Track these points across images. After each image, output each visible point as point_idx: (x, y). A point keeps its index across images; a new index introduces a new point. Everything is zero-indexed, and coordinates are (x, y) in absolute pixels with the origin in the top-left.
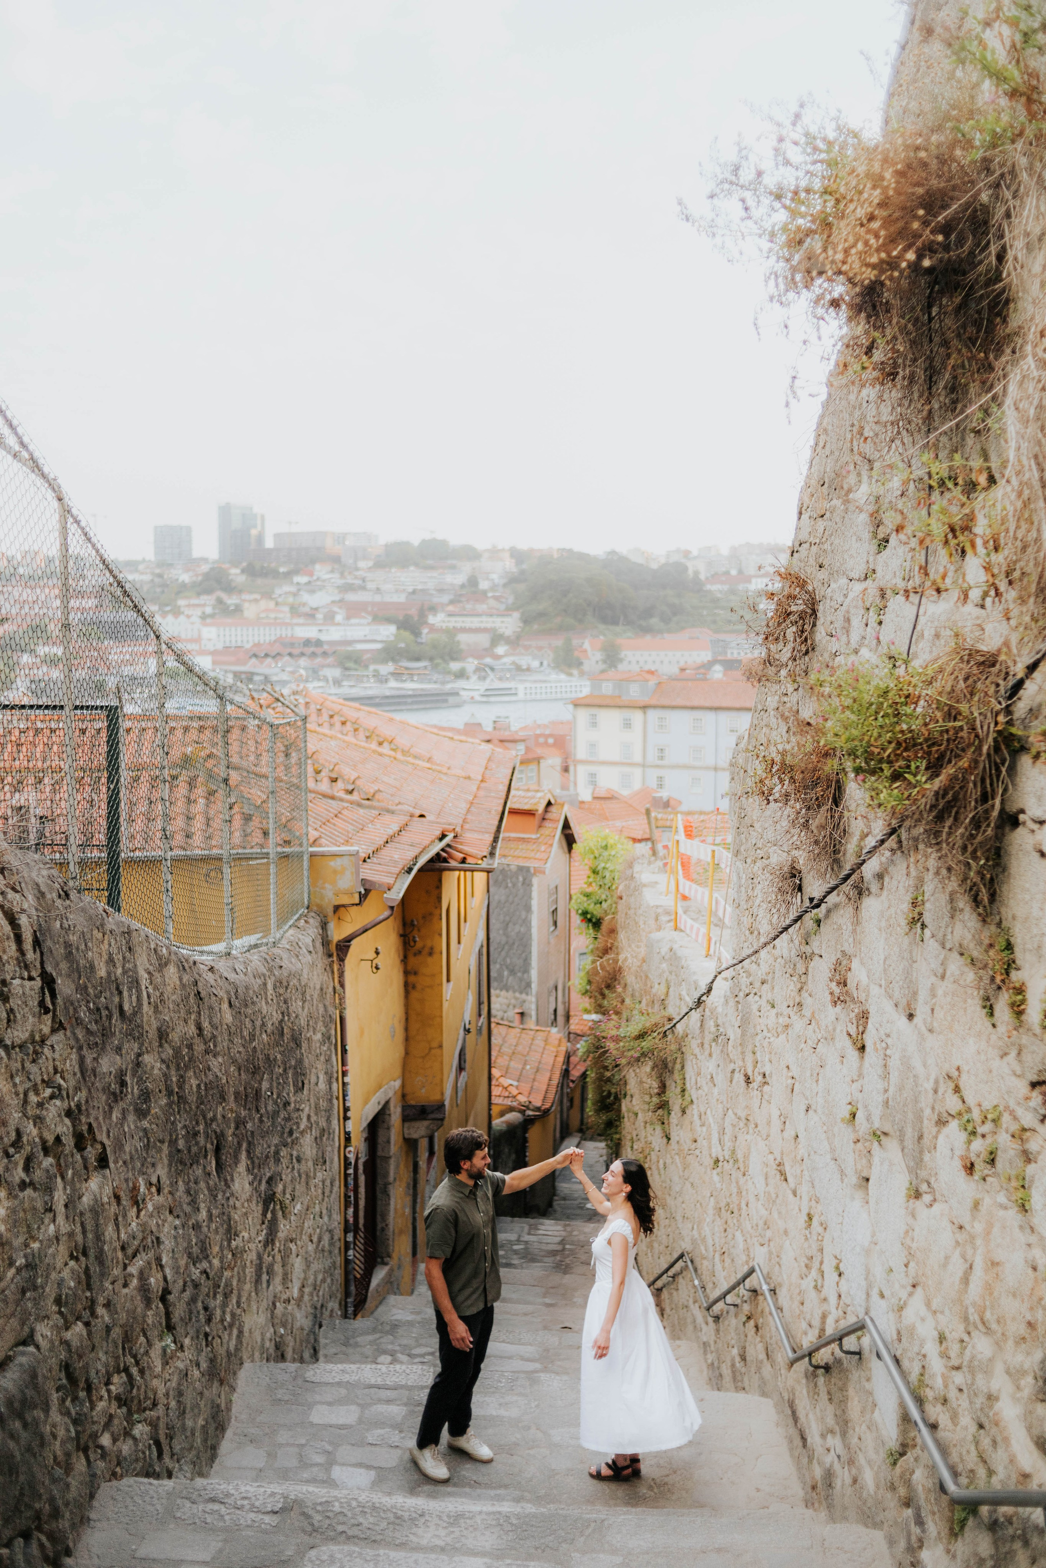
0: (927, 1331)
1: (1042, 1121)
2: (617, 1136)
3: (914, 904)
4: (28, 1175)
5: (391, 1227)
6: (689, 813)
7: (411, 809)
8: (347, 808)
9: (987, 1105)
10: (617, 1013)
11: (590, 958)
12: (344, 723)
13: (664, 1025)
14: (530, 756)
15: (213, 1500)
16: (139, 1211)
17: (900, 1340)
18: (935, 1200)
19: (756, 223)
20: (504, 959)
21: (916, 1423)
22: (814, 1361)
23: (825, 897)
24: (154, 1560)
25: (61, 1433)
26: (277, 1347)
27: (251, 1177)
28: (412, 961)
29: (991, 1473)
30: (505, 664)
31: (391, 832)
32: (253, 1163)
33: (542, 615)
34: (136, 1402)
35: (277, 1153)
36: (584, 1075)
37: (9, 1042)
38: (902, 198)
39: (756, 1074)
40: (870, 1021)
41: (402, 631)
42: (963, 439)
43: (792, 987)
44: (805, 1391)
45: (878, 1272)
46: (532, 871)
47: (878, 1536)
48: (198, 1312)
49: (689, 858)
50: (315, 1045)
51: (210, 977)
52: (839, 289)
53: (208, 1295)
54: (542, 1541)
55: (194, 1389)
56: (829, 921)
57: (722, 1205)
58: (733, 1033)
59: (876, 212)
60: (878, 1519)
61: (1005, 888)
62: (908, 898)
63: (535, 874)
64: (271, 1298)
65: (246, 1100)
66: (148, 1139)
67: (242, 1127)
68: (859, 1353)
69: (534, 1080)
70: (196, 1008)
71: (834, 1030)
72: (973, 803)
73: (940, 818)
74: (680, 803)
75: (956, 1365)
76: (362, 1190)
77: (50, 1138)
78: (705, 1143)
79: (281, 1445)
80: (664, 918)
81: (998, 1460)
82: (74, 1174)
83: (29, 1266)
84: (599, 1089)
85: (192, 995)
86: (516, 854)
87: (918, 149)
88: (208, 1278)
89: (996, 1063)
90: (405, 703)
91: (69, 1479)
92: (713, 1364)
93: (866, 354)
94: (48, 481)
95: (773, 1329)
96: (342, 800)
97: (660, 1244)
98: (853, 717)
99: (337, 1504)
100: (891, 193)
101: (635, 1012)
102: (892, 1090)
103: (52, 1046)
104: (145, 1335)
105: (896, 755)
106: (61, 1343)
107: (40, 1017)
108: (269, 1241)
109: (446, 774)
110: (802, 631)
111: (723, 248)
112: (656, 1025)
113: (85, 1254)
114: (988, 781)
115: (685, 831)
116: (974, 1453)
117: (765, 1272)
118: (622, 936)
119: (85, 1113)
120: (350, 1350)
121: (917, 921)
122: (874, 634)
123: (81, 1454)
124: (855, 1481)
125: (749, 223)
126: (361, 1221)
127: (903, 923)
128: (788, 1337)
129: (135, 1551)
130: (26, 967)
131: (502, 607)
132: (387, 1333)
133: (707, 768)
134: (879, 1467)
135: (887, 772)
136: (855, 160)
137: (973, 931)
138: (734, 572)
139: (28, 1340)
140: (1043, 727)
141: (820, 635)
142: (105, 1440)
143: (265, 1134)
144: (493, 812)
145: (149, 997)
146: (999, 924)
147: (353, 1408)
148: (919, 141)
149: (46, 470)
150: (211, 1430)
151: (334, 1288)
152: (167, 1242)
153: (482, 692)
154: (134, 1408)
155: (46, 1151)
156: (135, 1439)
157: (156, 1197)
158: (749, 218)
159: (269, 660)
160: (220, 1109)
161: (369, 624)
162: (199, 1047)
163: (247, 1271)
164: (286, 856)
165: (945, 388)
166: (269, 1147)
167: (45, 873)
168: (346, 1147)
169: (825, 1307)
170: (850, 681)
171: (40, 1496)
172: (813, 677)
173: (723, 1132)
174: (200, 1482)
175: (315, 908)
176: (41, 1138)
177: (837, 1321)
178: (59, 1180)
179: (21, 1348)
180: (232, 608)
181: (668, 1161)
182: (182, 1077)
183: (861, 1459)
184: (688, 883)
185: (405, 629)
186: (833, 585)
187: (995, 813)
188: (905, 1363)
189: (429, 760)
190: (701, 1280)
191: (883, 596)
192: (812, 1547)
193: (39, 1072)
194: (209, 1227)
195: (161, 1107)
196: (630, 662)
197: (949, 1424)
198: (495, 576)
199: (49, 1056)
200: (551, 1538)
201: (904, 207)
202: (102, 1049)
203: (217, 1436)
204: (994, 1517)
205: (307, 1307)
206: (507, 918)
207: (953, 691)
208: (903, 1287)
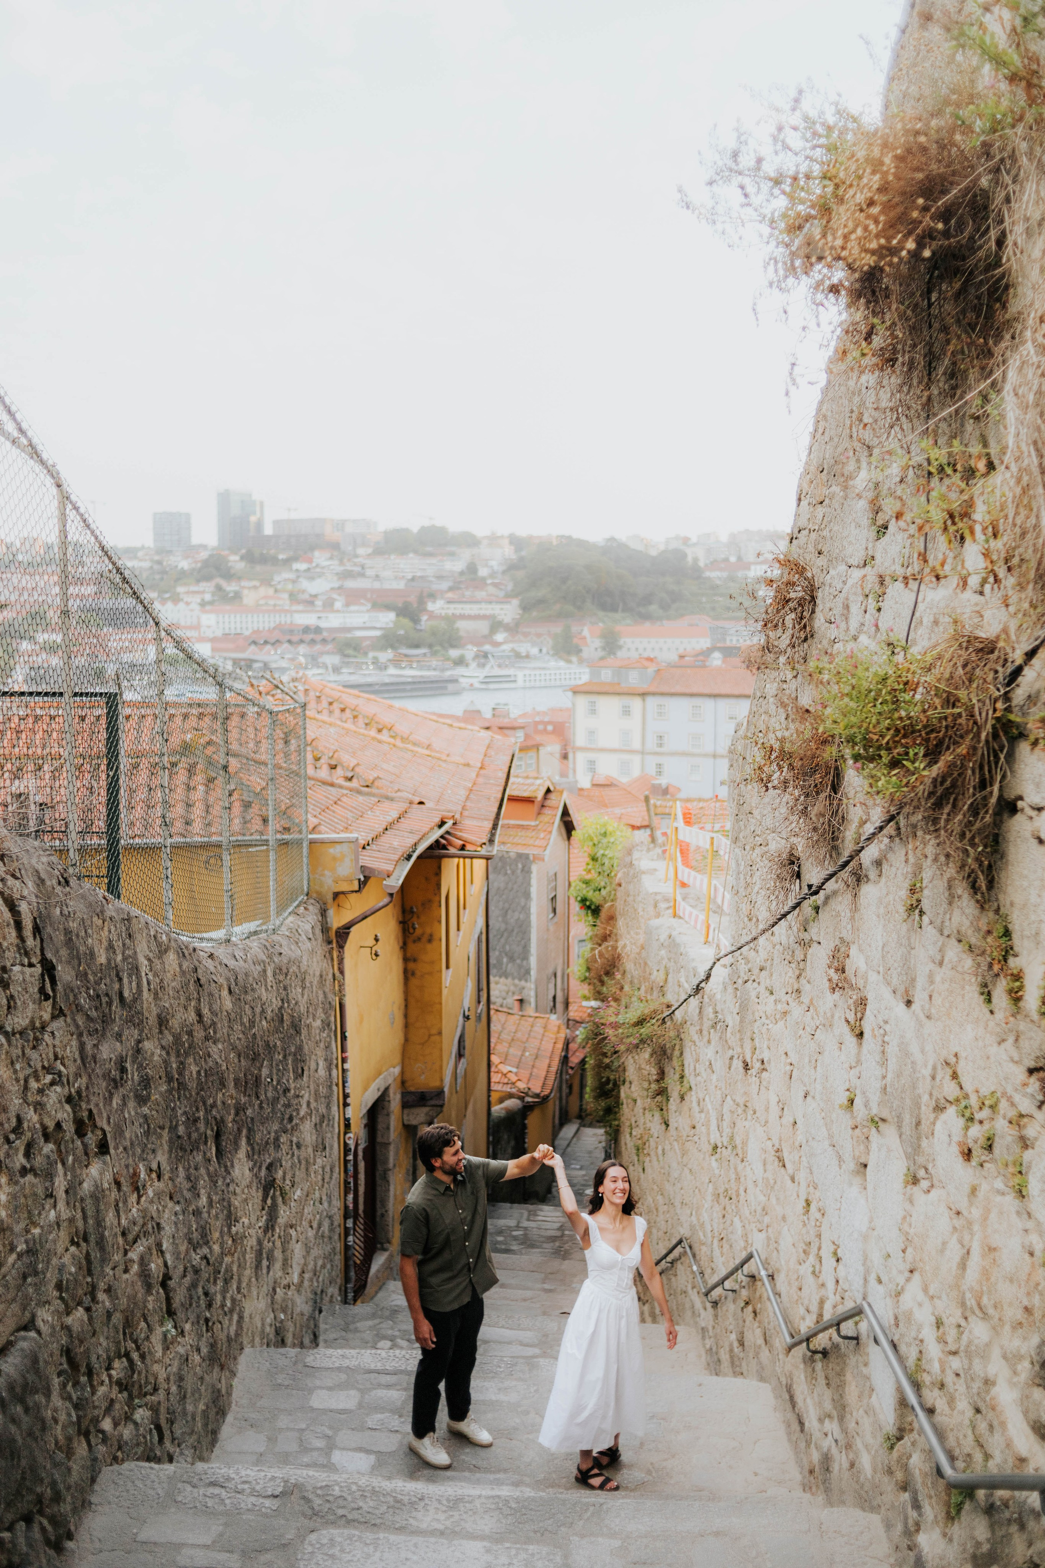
0: (924, 1316)
1: (1040, 1107)
2: (616, 1123)
3: (913, 891)
4: (28, 1161)
5: (391, 1213)
6: (688, 800)
7: (410, 796)
8: (346, 795)
9: (985, 1091)
10: (616, 1000)
11: (589, 946)
12: (343, 710)
13: (662, 1012)
14: (530, 743)
15: (213, 1484)
16: (139, 1197)
17: (897, 1325)
18: (932, 1186)
19: (756, 210)
20: (504, 947)
21: (913, 1408)
22: (811, 1346)
23: (823, 884)
24: (155, 1543)
25: (62, 1417)
26: (277, 1332)
27: (251, 1164)
28: (412, 948)
29: (987, 1457)
30: (504, 651)
31: (390, 819)
32: (253, 1149)
33: (541, 602)
34: (136, 1387)
35: (277, 1139)
36: (583, 1062)
37: (9, 1029)
38: (902, 182)
39: (755, 1060)
40: (868, 1007)
41: (401, 618)
42: (962, 425)
43: (790, 974)
44: (802, 1377)
45: (876, 1258)
46: (531, 858)
47: (875, 1519)
48: (199, 1298)
49: (688, 845)
50: (315, 1032)
51: (210, 964)
52: (839, 275)
53: (208, 1281)
54: (541, 1524)
55: (195, 1374)
56: (827, 908)
57: (721, 1191)
58: (732, 1020)
59: (876, 197)
60: (875, 1503)
61: (1003, 874)
62: (907, 885)
63: (534, 861)
64: (271, 1284)
65: (246, 1087)
66: (149, 1127)
67: (242, 1113)
68: (857, 1338)
69: (533, 1066)
70: (196, 995)
71: (833, 1016)
72: (971, 790)
73: (938, 805)
74: (679, 790)
75: (953, 1349)
76: (362, 1176)
77: (51, 1125)
78: (703, 1129)
79: (281, 1430)
80: (663, 905)
81: (995, 1444)
82: (74, 1161)
83: (30, 1251)
84: (598, 1075)
85: (192, 982)
86: (515, 841)
87: (917, 133)
88: (208, 1263)
89: (994, 1050)
91: (71, 1463)
92: (711, 1349)
93: (866, 339)
94: (47, 467)
95: (771, 1314)
96: (341, 787)
97: (659, 1230)
98: (853, 705)
99: (337, 1488)
100: (891, 178)
101: (634, 999)
102: (890, 1076)
103: (52, 1033)
104: (146, 1320)
105: (894, 742)
106: (62, 1328)
107: (40, 1004)
108: (270, 1227)
109: (445, 761)
110: (801, 618)
111: (723, 234)
112: (655, 1011)
113: (86, 1240)
114: (986, 768)
115: (684, 818)
116: (971, 1437)
117: (763, 1257)
118: (621, 923)
119: (85, 1099)
120: (350, 1335)
121: (915, 908)
122: (873, 621)
123: (82, 1438)
124: (852, 1465)
125: (749, 210)
126: (361, 1207)
127: (902, 909)
128: (786, 1323)
129: (136, 1534)
130: (27, 954)
131: (501, 594)
132: (387, 1318)
133: (705, 755)
134: (877, 1451)
135: (885, 760)
136: (854, 145)
137: (971, 918)
138: (733, 559)
139: (29, 1325)
140: (1042, 714)
141: (819, 621)
142: (107, 1425)
143: (264, 1121)
144: (492, 799)
145: (149, 983)
146: (997, 911)
147: (353, 1392)
148: (919, 126)
149: (45, 456)
150: (212, 1415)
151: (334, 1273)
152: (167, 1228)
153: (481, 679)
154: (135, 1392)
155: (47, 1137)
156: (136, 1424)
157: (156, 1183)
158: (749, 205)
159: (268, 647)
160: (220, 1095)
161: (368, 611)
162: (199, 1034)
163: (247, 1256)
164: (286, 843)
165: (945, 374)
166: (269, 1133)
167: (44, 859)
168: (345, 1133)
169: (823, 1292)
170: (849, 668)
171: (42, 1480)
172: (812, 664)
173: (721, 1118)
174: (200, 1466)
175: (314, 895)
176: (42, 1124)
177: (835, 1307)
178: (59, 1166)
179: (22, 1333)
180: (231, 595)
181: (667, 1147)
182: (182, 1063)
183: (859, 1444)
184: (687, 870)
185: (405, 616)
186: (832, 572)
187: (993, 800)
188: (903, 1348)
189: (428, 747)
190: (699, 1266)
191: (882, 583)
192: (809, 1530)
193: (39, 1059)
194: (209, 1213)
195: (161, 1093)
196: (629, 649)
197: (946, 1408)
198: (494, 563)
199: (49, 1043)
200: (550, 1522)
201: (903, 193)
202: (102, 1035)
203: (218, 1421)
204: (991, 1501)
205: (307, 1293)
206: (507, 905)
207: (952, 677)
208: (900, 1272)
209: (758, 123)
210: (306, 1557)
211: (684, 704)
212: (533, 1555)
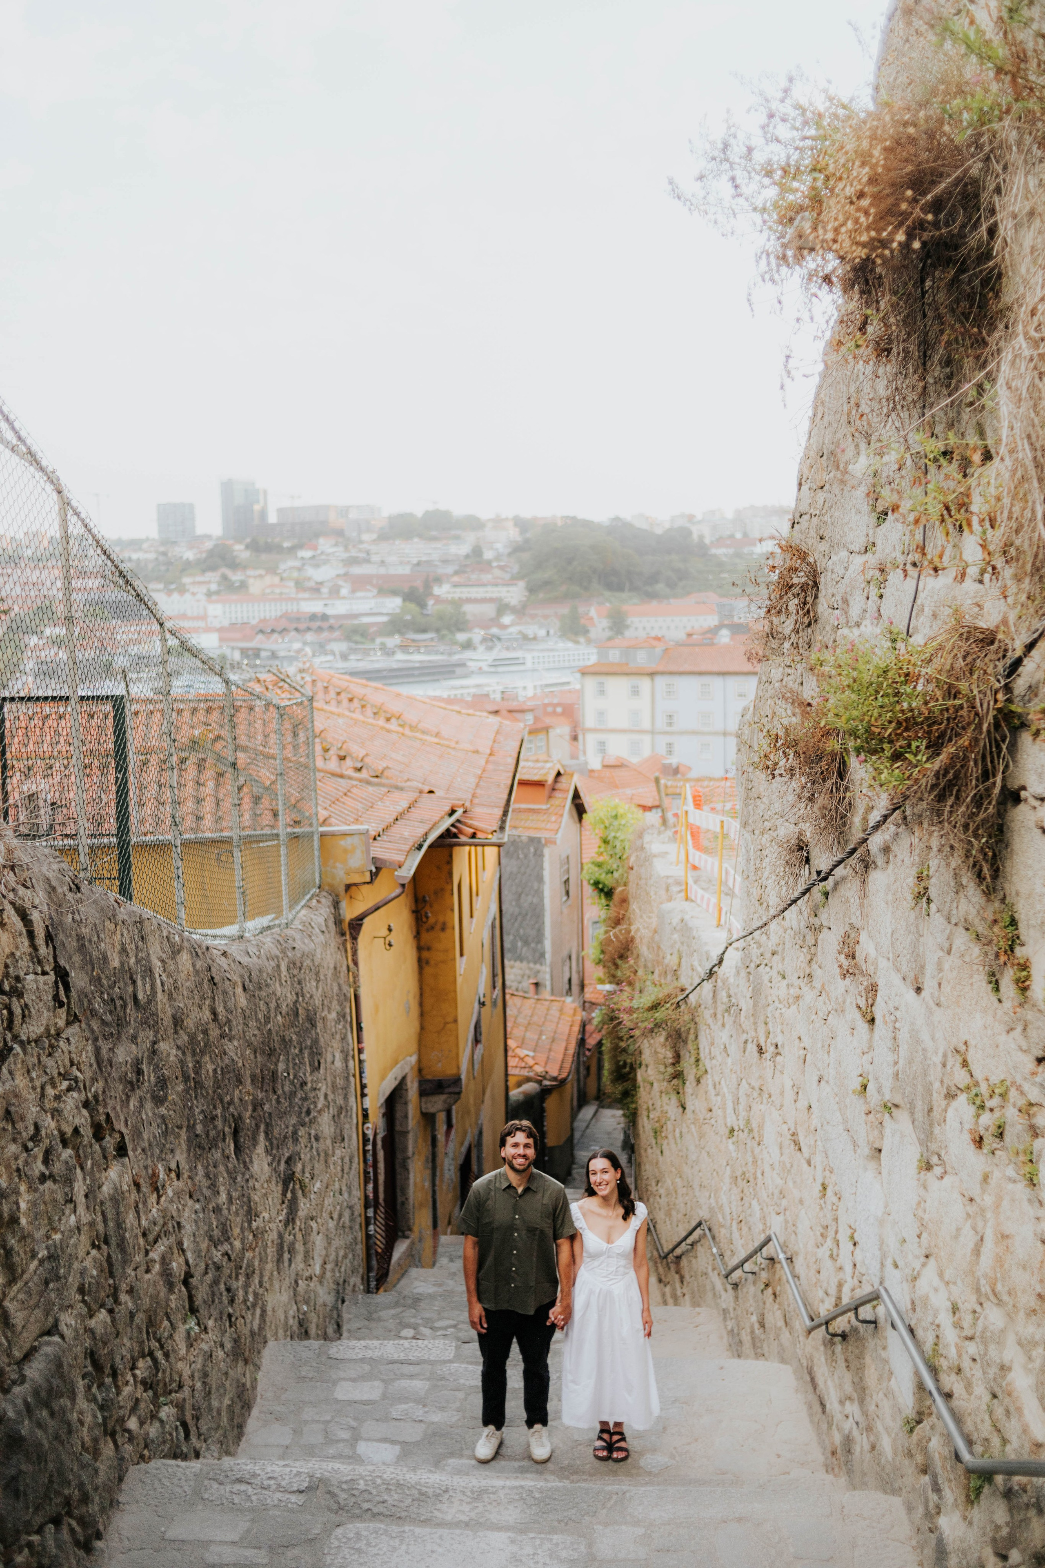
0: (940, 1302)
2: (634, 1106)
3: (920, 878)
4: (47, 1168)
5: (411, 1201)
6: (698, 780)
7: (420, 785)
8: (356, 786)
9: (995, 1079)
10: (630, 984)
11: (603, 929)
12: (351, 700)
13: (676, 996)
14: (539, 725)
15: (239, 1481)
16: (159, 1197)
17: (914, 1310)
18: (945, 1172)
19: (747, 200)
20: (518, 931)
21: (930, 1393)
22: (831, 1330)
23: (832, 870)
24: (183, 1541)
25: (88, 1419)
26: (300, 1324)
27: (270, 1158)
28: (426, 937)
29: (1005, 1441)
30: (511, 634)
31: (400, 809)
32: (271, 1144)
33: (547, 583)
34: (161, 1385)
35: (295, 1133)
36: (600, 1044)
37: (24, 1038)
38: (892, 174)
39: (769, 1044)
40: (879, 994)
41: (408, 604)
42: (959, 413)
43: (802, 958)
44: (823, 1359)
45: (892, 1243)
46: (543, 841)
47: (897, 1502)
48: (221, 1294)
49: (698, 828)
50: (331, 1024)
51: (223, 962)
52: (832, 263)
53: (230, 1277)
54: (565, 1514)
55: (219, 1369)
56: (837, 894)
57: (739, 1173)
58: (746, 1004)
59: (866, 189)
60: (896, 1485)
61: (1008, 864)
62: (914, 872)
63: (546, 845)
64: (293, 1276)
65: (262, 1082)
66: (166, 1125)
67: (259, 1109)
68: (874, 1322)
69: (550, 1050)
70: (210, 994)
71: (844, 1002)
72: (974, 782)
73: (941, 798)
74: (690, 769)
75: (969, 1335)
76: (381, 1165)
77: (69, 1130)
78: (720, 1112)
79: (306, 1422)
80: (675, 889)
81: (1012, 1429)
82: (93, 1165)
83: (50, 1257)
84: (614, 1057)
85: (206, 981)
86: (527, 825)
87: (906, 124)
88: (230, 1259)
89: (1003, 1038)
90: (413, 675)
91: (98, 1464)
92: (732, 1330)
93: (860, 329)
94: (46, 474)
95: (791, 1296)
96: (350, 778)
97: (678, 1212)
98: (854, 697)
99: (362, 1482)
100: (880, 170)
101: (648, 983)
102: (901, 1062)
103: (68, 1039)
104: (169, 1319)
105: (896, 734)
106: (86, 1331)
107: (54, 1011)
108: (290, 1220)
109: (454, 748)
110: (805, 604)
111: (716, 222)
112: (669, 996)
113: (106, 1242)
114: (989, 759)
115: (694, 801)
116: (988, 1422)
117: (781, 1240)
118: (634, 906)
119: (102, 1104)
120: (373, 1325)
121: (922, 895)
122: (875, 609)
123: (109, 1439)
124: (873, 1448)
125: (741, 200)
126: (381, 1196)
127: (910, 897)
128: (805, 1305)
129: (164, 1533)
130: (40, 962)
131: (507, 576)
132: (410, 1307)
133: (716, 733)
134: (897, 1434)
135: (888, 754)
137: (977, 907)
138: (739, 536)
139: (53, 1330)
140: (1043, 705)
141: (822, 607)
142: (132, 1424)
143: (282, 1115)
144: (502, 785)
145: (163, 984)
146: (1003, 900)
147: (377, 1383)
148: (907, 117)
149: (44, 463)
150: (237, 1408)
151: (356, 1263)
152: (188, 1227)
153: (490, 662)
154: (160, 1390)
155: (65, 1143)
156: (161, 1421)
157: (176, 1183)
158: (738, 195)
159: (275, 635)
160: (237, 1092)
161: (374, 597)
162: (214, 1032)
163: (269, 1250)
164: (296, 837)
165: (940, 361)
166: (287, 1127)
167: (55, 867)
168: (364, 1123)
169: (841, 1275)
170: (850, 660)
171: (69, 1483)
173: (737, 1101)
174: (227, 1461)
175: (327, 888)
176: (60, 1131)
177: (853, 1290)
178: (78, 1170)
179: (46, 1338)
180: (237, 584)
181: (685, 1130)
182: (198, 1062)
183: (879, 1426)
184: (698, 853)
185: (411, 600)
186: (834, 558)
187: (997, 791)
188: (919, 1333)
189: (437, 735)
190: (719, 1248)
191: (882, 571)
192: (831, 1514)
193: (55, 1066)
194: (229, 1209)
195: (178, 1093)
196: (636, 628)
197: (964, 1393)
198: (499, 546)
199: (65, 1049)
200: (573, 1511)
201: (893, 185)
202: (118, 1039)
203: (243, 1415)
204: (1009, 1485)
205: (329, 1283)
206: (520, 890)
207: (952, 668)
208: (916, 1257)
209: (749, 111)
210: (333, 1551)
211: (694, 683)
212: (557, 1544)
